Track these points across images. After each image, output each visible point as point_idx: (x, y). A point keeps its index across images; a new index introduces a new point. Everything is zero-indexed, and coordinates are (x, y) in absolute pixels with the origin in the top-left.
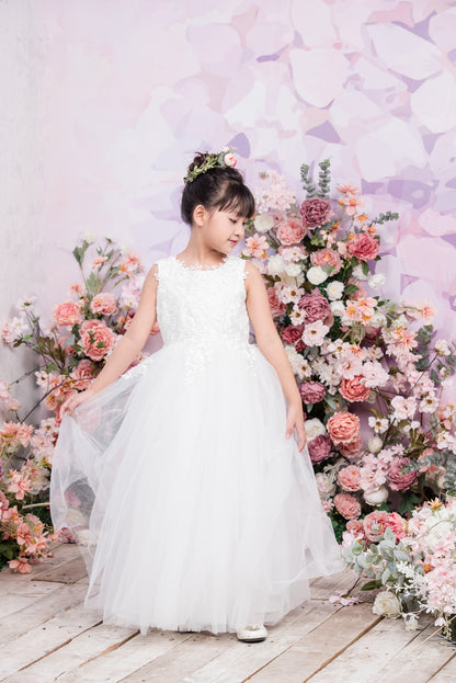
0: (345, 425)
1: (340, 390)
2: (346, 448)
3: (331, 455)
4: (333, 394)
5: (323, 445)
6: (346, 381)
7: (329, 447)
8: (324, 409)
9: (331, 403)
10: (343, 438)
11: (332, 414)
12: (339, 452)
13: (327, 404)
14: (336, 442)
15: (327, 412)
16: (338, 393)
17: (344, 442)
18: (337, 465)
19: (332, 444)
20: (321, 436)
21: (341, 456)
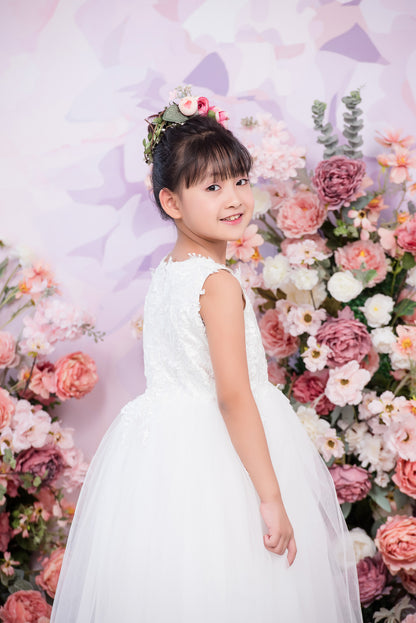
0: (406, 538)
1: (395, 478)
2: (412, 579)
3: (387, 592)
4: (384, 485)
5: (372, 574)
6: (405, 463)
7: (382, 578)
8: (371, 512)
9: (381, 501)
10: (405, 562)
11: (384, 520)
12: (400, 585)
13: (375, 504)
14: (394, 569)
15: (376, 517)
16: (391, 483)
17: (407, 568)
18: (397, 609)
19: (386, 571)
20: (368, 559)
21: (404, 593)
